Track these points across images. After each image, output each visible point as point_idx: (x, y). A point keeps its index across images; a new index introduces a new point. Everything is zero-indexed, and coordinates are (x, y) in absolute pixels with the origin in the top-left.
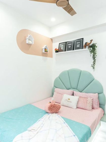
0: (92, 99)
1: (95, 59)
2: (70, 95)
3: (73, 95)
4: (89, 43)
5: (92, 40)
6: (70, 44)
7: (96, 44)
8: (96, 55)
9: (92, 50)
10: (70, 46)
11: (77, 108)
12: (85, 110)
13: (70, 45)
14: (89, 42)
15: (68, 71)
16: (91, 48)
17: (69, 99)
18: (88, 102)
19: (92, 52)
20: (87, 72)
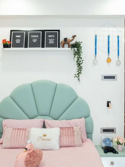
0: (79, 127)
1: (81, 66)
2: (39, 128)
3: (44, 126)
4: (70, 39)
5: (75, 36)
6: (36, 36)
7: (81, 44)
8: (82, 60)
9: (76, 52)
10: (36, 40)
11: (61, 147)
12: (73, 147)
13: (36, 38)
14: (69, 37)
15: (31, 85)
16: (76, 49)
17: (45, 136)
18: (75, 133)
19: (76, 55)
20: (67, 85)
